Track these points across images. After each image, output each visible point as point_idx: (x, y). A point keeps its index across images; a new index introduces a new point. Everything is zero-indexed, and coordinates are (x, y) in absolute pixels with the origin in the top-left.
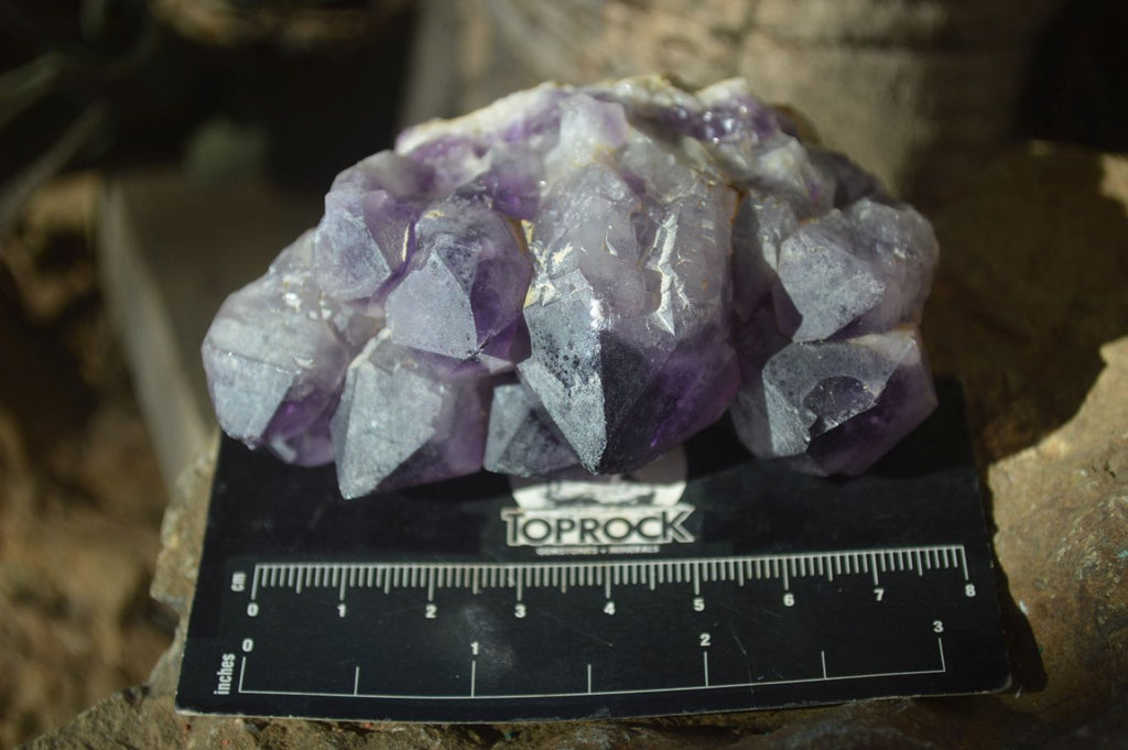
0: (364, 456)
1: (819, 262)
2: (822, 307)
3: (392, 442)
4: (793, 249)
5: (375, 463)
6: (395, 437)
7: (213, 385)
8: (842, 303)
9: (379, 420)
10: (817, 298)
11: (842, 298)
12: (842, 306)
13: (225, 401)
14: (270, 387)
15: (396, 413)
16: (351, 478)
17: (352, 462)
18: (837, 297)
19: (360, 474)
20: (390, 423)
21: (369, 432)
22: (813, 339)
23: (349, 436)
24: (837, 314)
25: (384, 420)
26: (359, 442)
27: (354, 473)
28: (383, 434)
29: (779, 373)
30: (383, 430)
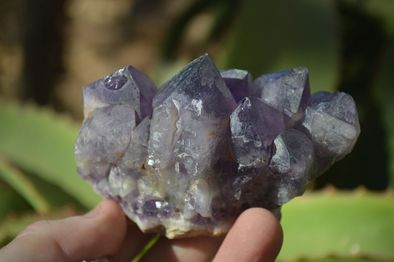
0: (298, 81)
1: (116, 134)
2: (117, 117)
3: (286, 84)
4: (125, 140)
5: (293, 78)
6: (285, 85)
7: (356, 114)
8: (109, 117)
9: (291, 92)
10: (119, 121)
11: (109, 119)
12: (110, 116)
13: (351, 107)
14: (333, 107)
15: (284, 93)
16: (303, 74)
17: (302, 79)
18: (111, 120)
19: (300, 75)
20: (287, 90)
21: (295, 89)
22: (122, 105)
23: (303, 88)
24: (112, 113)
25: (289, 92)
26: (299, 86)
27: (302, 75)
28: (290, 87)
29: (136, 93)
30: (290, 88)
